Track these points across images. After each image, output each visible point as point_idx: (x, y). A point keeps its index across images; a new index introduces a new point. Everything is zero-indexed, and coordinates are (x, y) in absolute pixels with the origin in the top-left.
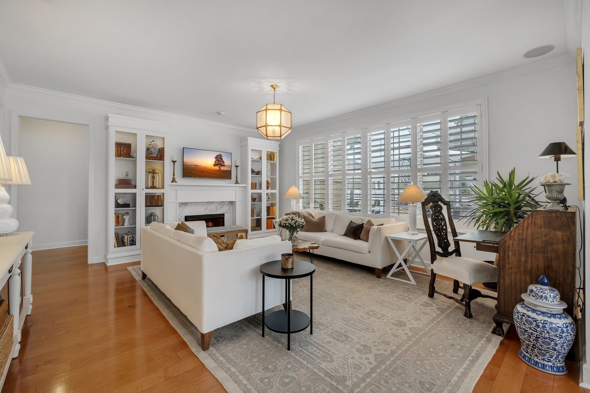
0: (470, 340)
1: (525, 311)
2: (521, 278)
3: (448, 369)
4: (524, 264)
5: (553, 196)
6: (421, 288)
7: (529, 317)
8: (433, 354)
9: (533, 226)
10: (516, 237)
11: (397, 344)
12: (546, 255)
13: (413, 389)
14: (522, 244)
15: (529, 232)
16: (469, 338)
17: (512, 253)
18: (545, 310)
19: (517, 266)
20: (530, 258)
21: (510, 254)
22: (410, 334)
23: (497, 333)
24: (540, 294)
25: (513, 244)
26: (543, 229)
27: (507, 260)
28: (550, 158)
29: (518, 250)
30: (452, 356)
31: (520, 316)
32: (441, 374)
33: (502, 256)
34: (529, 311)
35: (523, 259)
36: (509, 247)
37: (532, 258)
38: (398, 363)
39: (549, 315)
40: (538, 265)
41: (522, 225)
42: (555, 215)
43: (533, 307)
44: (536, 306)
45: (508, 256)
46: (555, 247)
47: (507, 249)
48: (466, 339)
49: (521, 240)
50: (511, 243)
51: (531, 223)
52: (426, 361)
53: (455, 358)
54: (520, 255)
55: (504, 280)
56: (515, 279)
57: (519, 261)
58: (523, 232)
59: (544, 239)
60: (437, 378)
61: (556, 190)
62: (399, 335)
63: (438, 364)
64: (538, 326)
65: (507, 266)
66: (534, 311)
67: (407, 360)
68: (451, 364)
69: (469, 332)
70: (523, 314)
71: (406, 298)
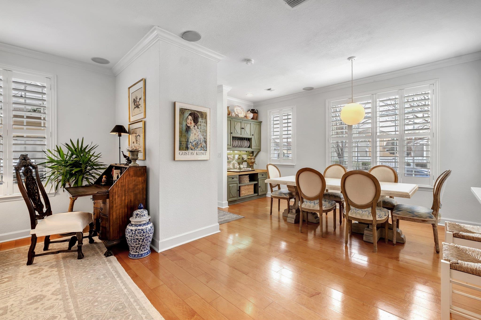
0: (101, 269)
1: (136, 228)
2: (122, 211)
3: (115, 290)
4: (124, 201)
5: (135, 157)
6: (7, 264)
7: (139, 230)
8: (96, 292)
9: (128, 176)
10: (120, 185)
11: (62, 310)
12: (135, 193)
13: (117, 317)
14: (123, 188)
15: (127, 180)
16: (100, 268)
17: (117, 196)
18: (144, 222)
19: (120, 204)
20: (127, 196)
21: (116, 197)
22: (60, 297)
23: (109, 255)
24: (142, 214)
25: (118, 190)
26: (133, 178)
27: (114, 202)
28: (116, 134)
29: (121, 193)
30: (107, 283)
31: (134, 232)
32: (116, 296)
33: (112, 200)
34: (138, 226)
35: (123, 198)
36: (115, 193)
37: (128, 196)
38: (84, 318)
39: (147, 224)
40: (131, 200)
41: (123, 176)
42: (138, 169)
43: (139, 223)
44: (140, 222)
45: (115, 198)
46: (138, 187)
47: (114, 194)
48: (99, 270)
49: (122, 186)
50: (117, 190)
51: (128, 175)
52: (99, 299)
53: (110, 283)
54: (122, 196)
55: (113, 216)
56: (119, 213)
57: (121, 200)
58: (123, 181)
59: (134, 183)
60: (118, 299)
61: (136, 154)
62: (52, 305)
63: (107, 293)
64: (144, 232)
65: (115, 206)
66: (140, 225)
67: (86, 310)
68: (113, 287)
69: (95, 265)
70: (135, 230)
71: (3, 281)
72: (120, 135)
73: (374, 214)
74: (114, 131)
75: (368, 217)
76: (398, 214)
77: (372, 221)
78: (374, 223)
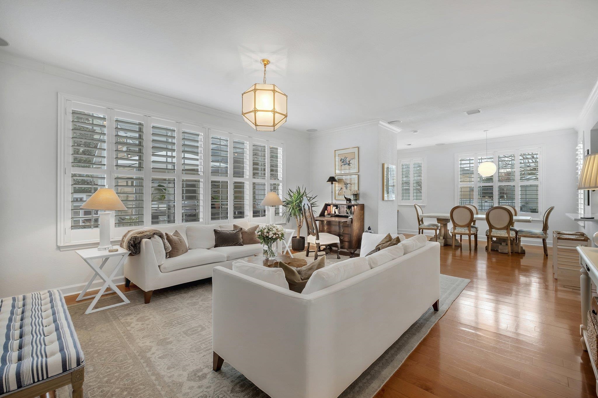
72: (332, 183)
73: (508, 233)
74: (329, 181)
75: (505, 235)
76: (522, 234)
77: (507, 237)
78: (509, 238)
